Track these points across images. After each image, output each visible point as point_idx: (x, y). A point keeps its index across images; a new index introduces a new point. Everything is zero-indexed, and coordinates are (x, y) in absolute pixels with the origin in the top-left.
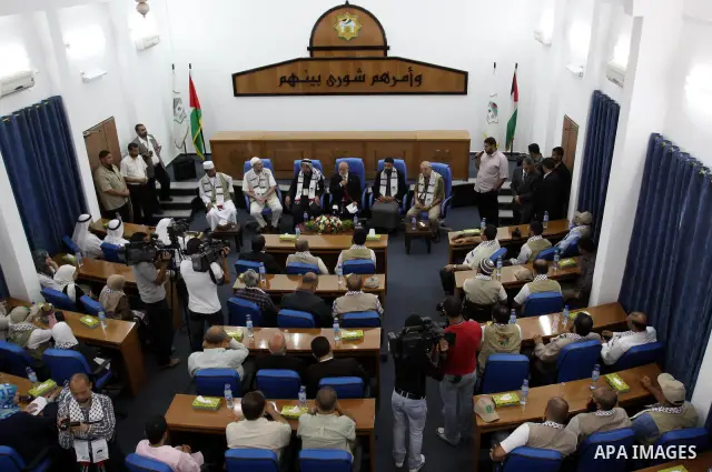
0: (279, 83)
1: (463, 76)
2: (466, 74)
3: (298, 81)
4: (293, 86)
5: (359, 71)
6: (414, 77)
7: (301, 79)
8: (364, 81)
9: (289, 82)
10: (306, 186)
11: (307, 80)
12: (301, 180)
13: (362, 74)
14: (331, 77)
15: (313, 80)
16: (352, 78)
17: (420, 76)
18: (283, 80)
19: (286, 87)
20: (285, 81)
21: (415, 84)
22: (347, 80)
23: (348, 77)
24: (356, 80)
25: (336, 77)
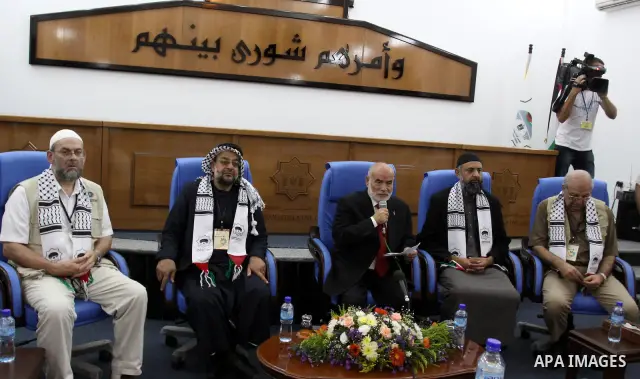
0: (133, 45)
1: (468, 69)
2: (473, 66)
3: (175, 46)
4: (163, 54)
5: (297, 39)
6: (392, 61)
7: (179, 41)
8: (303, 58)
9: (154, 45)
10: (224, 221)
11: (193, 47)
12: (204, 204)
13: (301, 46)
14: (242, 44)
15: (205, 47)
16: (280, 51)
17: (401, 62)
18: (142, 40)
19: (147, 57)
20: (147, 44)
21: (393, 74)
22: (271, 53)
23: (273, 47)
24: (288, 56)
25: (251, 48)
